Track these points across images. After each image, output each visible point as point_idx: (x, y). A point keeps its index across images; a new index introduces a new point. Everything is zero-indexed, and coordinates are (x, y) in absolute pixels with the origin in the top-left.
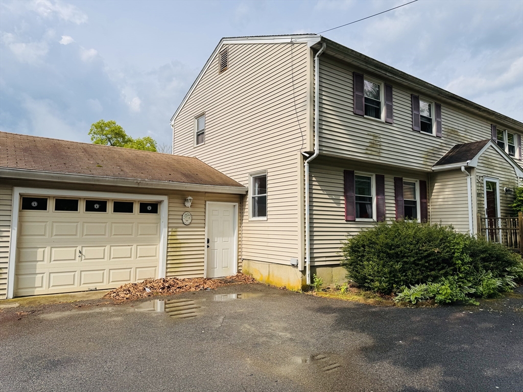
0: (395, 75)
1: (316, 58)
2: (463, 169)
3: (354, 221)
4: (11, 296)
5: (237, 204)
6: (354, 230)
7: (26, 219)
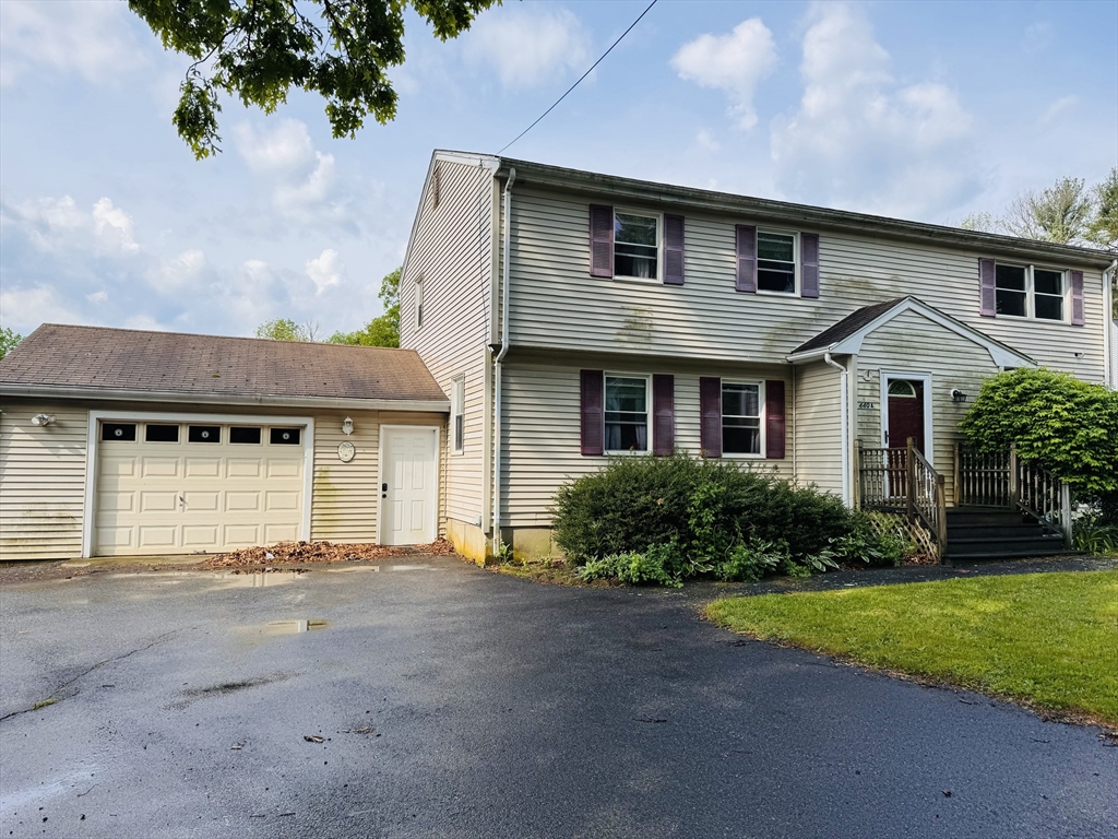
0: (684, 197)
1: (506, 194)
2: (827, 358)
3: (601, 454)
4: (87, 554)
5: (438, 428)
7: (107, 453)
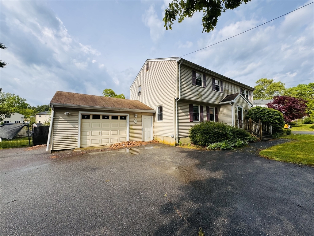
0: (206, 71)
1: (179, 66)
2: (230, 103)
3: (193, 122)
4: (79, 147)
5: (152, 116)
6: (193, 125)
7: (83, 122)
